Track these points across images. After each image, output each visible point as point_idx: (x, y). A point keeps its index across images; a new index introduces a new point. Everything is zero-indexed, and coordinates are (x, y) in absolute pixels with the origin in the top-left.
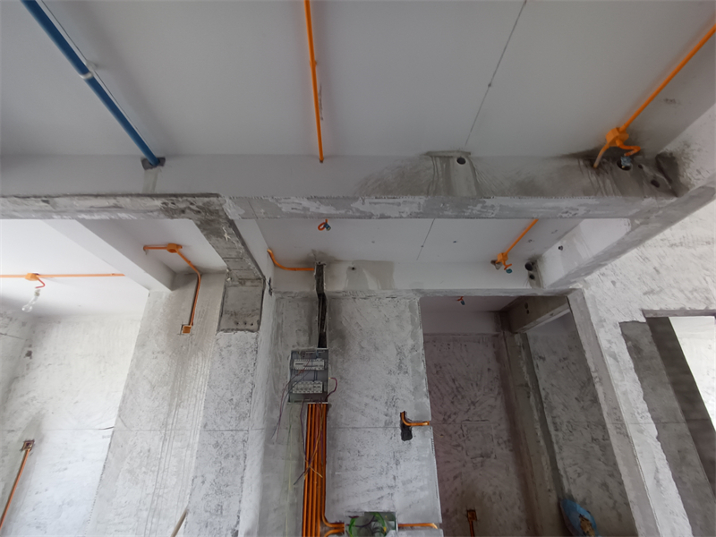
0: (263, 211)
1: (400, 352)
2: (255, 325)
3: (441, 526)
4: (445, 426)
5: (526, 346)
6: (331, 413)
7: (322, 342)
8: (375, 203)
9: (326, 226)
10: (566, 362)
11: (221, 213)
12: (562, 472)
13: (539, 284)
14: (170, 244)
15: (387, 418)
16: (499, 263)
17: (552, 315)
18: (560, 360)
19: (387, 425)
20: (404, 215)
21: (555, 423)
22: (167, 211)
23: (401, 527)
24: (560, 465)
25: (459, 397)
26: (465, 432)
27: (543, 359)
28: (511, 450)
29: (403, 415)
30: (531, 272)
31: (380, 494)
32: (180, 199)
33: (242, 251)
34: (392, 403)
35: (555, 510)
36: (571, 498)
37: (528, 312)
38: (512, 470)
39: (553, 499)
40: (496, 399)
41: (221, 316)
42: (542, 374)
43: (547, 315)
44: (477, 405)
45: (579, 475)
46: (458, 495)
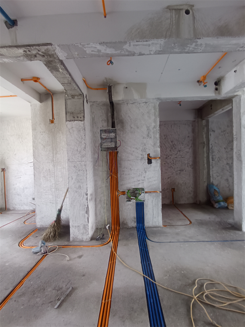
0: (76, 53)
1: (148, 129)
2: (82, 118)
3: (161, 192)
4: (166, 160)
5: (207, 125)
6: (119, 155)
7: (113, 126)
8: (136, 45)
9: (111, 62)
10: (224, 132)
11: (55, 56)
12: (211, 176)
13: (219, 93)
14: (34, 77)
15: (142, 156)
16: (201, 82)
17: (223, 110)
18: (222, 132)
19: (142, 159)
20: (152, 53)
21: (212, 158)
22: (27, 56)
23: (146, 192)
24: (211, 173)
25: (174, 148)
26: (174, 162)
27: (214, 131)
28: (192, 168)
29: (149, 155)
30: (217, 86)
31: (139, 182)
32: (32, 48)
33: (70, 79)
34: (144, 150)
35: (205, 188)
36: (213, 184)
37: (211, 109)
38: (191, 175)
39: (206, 184)
40: (189, 149)
41: (66, 114)
42: (212, 138)
43: (221, 110)
44: (181, 151)
45: (218, 176)
46: (169, 184)
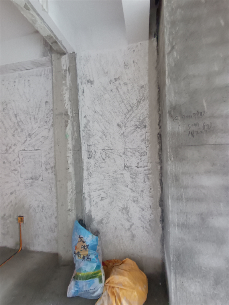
12: (86, 195)
24: (86, 190)
27: (91, 82)
42: (86, 100)
45: (102, 199)
